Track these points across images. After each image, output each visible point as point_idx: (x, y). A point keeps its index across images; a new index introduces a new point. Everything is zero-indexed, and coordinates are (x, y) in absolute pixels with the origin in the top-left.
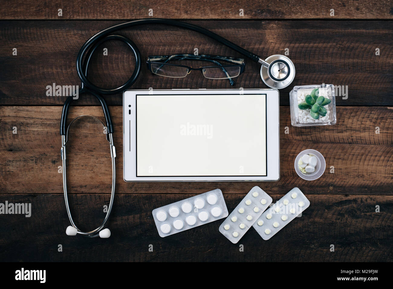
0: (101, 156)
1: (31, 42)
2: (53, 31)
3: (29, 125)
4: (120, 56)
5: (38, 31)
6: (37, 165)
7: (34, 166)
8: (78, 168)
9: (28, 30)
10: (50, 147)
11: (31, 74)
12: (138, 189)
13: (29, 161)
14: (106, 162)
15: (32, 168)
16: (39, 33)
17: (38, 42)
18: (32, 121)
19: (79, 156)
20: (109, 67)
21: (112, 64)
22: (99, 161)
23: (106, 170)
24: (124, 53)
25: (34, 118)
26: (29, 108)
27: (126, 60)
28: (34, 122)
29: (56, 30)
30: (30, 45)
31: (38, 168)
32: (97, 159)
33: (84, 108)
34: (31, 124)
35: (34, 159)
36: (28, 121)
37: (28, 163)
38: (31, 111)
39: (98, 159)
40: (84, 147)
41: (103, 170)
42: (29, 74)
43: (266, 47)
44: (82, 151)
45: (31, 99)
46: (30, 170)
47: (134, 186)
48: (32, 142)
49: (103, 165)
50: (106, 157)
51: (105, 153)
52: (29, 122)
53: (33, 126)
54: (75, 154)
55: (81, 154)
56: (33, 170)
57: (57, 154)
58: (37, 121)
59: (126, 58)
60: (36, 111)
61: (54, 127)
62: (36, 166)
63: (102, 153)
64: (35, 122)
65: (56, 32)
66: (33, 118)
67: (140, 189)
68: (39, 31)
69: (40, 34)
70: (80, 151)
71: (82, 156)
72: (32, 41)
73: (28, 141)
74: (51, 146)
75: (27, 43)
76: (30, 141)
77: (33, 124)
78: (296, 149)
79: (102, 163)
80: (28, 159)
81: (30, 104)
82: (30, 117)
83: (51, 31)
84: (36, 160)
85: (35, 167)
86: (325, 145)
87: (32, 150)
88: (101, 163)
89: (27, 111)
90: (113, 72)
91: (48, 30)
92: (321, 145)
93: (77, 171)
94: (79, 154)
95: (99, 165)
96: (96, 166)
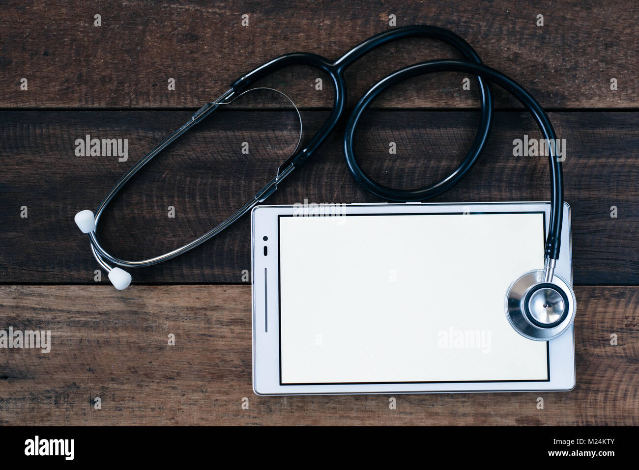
0: (192, 389)
1: (50, 153)
2: (94, 131)
3: (42, 325)
4: (231, 182)
5: (64, 132)
6: (58, 407)
7: (53, 410)
8: (144, 413)
9: (44, 130)
10: (87, 369)
11: (48, 220)
13: (43, 400)
14: (202, 402)
15: (49, 414)
16: (65, 136)
17: (65, 153)
18: (49, 316)
19: (147, 390)
20: (209, 205)
21: (216, 198)
22: (187, 398)
23: (202, 419)
24: (240, 176)
25: (54, 310)
26: (44, 289)
27: (244, 191)
28: (53, 319)
29: (100, 129)
30: (47, 160)
31: (60, 416)
32: (184, 395)
33: (157, 288)
34: (48, 323)
35: (53, 394)
36: (41, 316)
37: (40, 405)
38: (47, 296)
39: (186, 396)
40: (157, 371)
41: (195, 418)
42: (45, 219)
43: (529, 165)
44: (152, 378)
45: (48, 270)
46: (44, 419)
48: (49, 359)
49: (195, 407)
50: (202, 392)
51: (200, 383)
52: (43, 319)
53: (51, 325)
54: (138, 386)
55: (152, 384)
56: (49, 418)
57: (100, 384)
58: (59, 316)
59: (245, 186)
60: (58, 296)
61: (94, 329)
62: (56, 409)
63: (193, 383)
64: (56, 318)
65: (101, 133)
66: (50, 310)
68: (67, 131)
69: (70, 138)
70: (148, 380)
71: (153, 389)
72: (52, 151)
73: (40, 358)
74: (88, 367)
75: (41, 157)
76: (45, 358)
77: (52, 323)
78: (593, 375)
79: (194, 404)
80: (40, 396)
81: (46, 281)
82: (45, 309)
83: (92, 131)
84: (56, 397)
85: (55, 411)
87: (47, 376)
88: (190, 404)
89: (41, 295)
90: (218, 216)
91: (86, 130)
93: (142, 420)
94: (147, 386)
95: (187, 408)
96: (180, 409)
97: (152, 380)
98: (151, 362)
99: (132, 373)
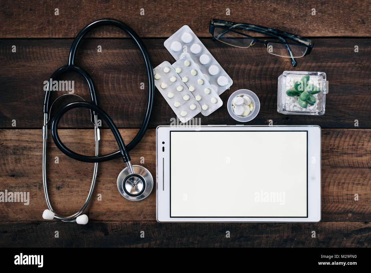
0: (108, 182)
1: (34, 61)
2: (56, 50)
3: (32, 150)
4: (127, 76)
5: (41, 50)
6: (40, 191)
7: (38, 192)
8: (84, 194)
9: (31, 49)
10: (55, 172)
11: (34, 96)
12: (146, 216)
13: (33, 187)
14: (113, 188)
15: (36, 194)
16: (42, 53)
17: (41, 61)
18: (35, 145)
19: (85, 182)
20: (116, 88)
21: (119, 84)
22: (106, 186)
23: (113, 197)
24: (132, 73)
25: (37, 142)
26: (32, 131)
27: (134, 81)
28: (37, 146)
29: (59, 49)
30: (32, 65)
31: (41, 195)
32: (104, 185)
33: (90, 131)
34: (35, 148)
35: (37, 184)
36: (31, 145)
37: (31, 190)
38: (34, 135)
39: (105, 185)
40: (90, 172)
41: (109, 196)
42: (32, 96)
43: (281, 67)
44: (88, 176)
45: (34, 122)
46: (33, 197)
47: (143, 213)
48: (35, 167)
49: (109, 191)
50: (113, 183)
51: (112, 179)
52: (32, 147)
53: (36, 150)
54: (80, 180)
55: (88, 179)
56: (36, 196)
57: (62, 179)
58: (40, 145)
59: (134, 78)
60: (40, 135)
61: (58, 152)
62: (40, 192)
63: (109, 179)
64: (38, 146)
65: (60, 51)
66: (36, 142)
67: (149, 216)
68: (42, 50)
69: (44, 53)
70: (85, 177)
71: (88, 182)
72: (35, 60)
73: (31, 166)
74: (55, 171)
75: (29, 63)
76: (33, 166)
77: (37, 148)
79: (109, 189)
80: (31, 185)
81: (33, 127)
82: (33, 141)
83: (55, 50)
84: (39, 186)
85: (39, 193)
86: (343, 170)
87: (35, 175)
88: (107, 189)
89: (30, 134)
90: (121, 93)
91: (52, 49)
92: (339, 170)
93: (83, 197)
94: (85, 180)
95: (106, 191)
96: (102, 192)
97: (88, 177)
98: (87, 168)
99: (78, 173)
